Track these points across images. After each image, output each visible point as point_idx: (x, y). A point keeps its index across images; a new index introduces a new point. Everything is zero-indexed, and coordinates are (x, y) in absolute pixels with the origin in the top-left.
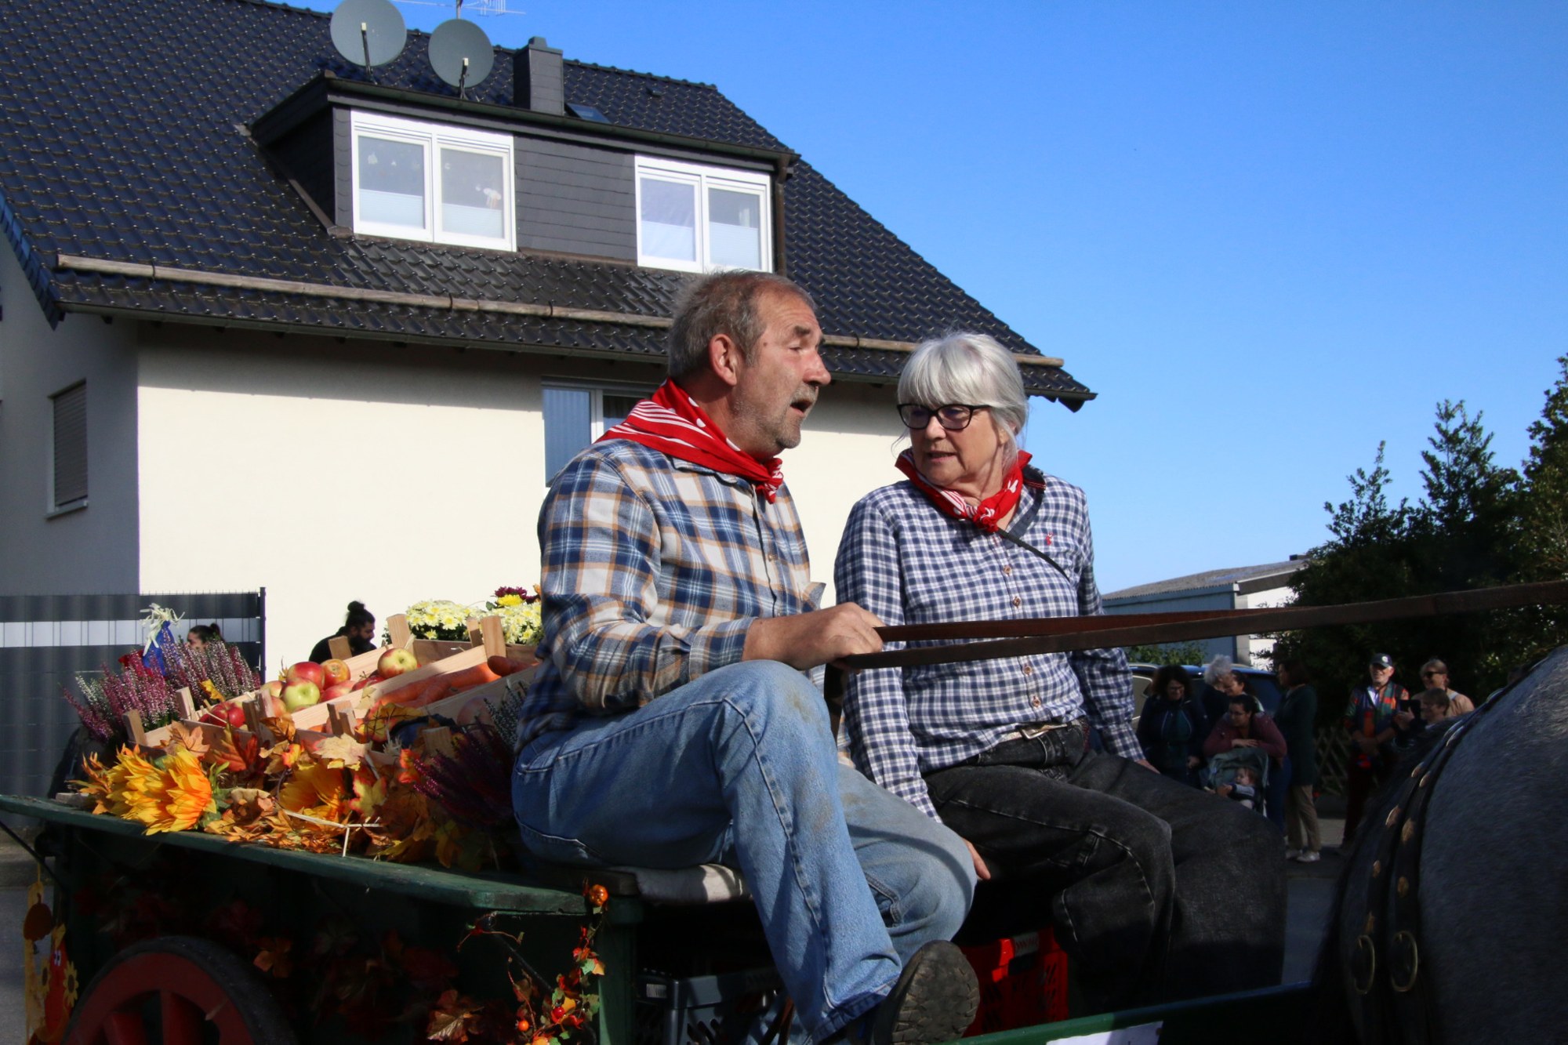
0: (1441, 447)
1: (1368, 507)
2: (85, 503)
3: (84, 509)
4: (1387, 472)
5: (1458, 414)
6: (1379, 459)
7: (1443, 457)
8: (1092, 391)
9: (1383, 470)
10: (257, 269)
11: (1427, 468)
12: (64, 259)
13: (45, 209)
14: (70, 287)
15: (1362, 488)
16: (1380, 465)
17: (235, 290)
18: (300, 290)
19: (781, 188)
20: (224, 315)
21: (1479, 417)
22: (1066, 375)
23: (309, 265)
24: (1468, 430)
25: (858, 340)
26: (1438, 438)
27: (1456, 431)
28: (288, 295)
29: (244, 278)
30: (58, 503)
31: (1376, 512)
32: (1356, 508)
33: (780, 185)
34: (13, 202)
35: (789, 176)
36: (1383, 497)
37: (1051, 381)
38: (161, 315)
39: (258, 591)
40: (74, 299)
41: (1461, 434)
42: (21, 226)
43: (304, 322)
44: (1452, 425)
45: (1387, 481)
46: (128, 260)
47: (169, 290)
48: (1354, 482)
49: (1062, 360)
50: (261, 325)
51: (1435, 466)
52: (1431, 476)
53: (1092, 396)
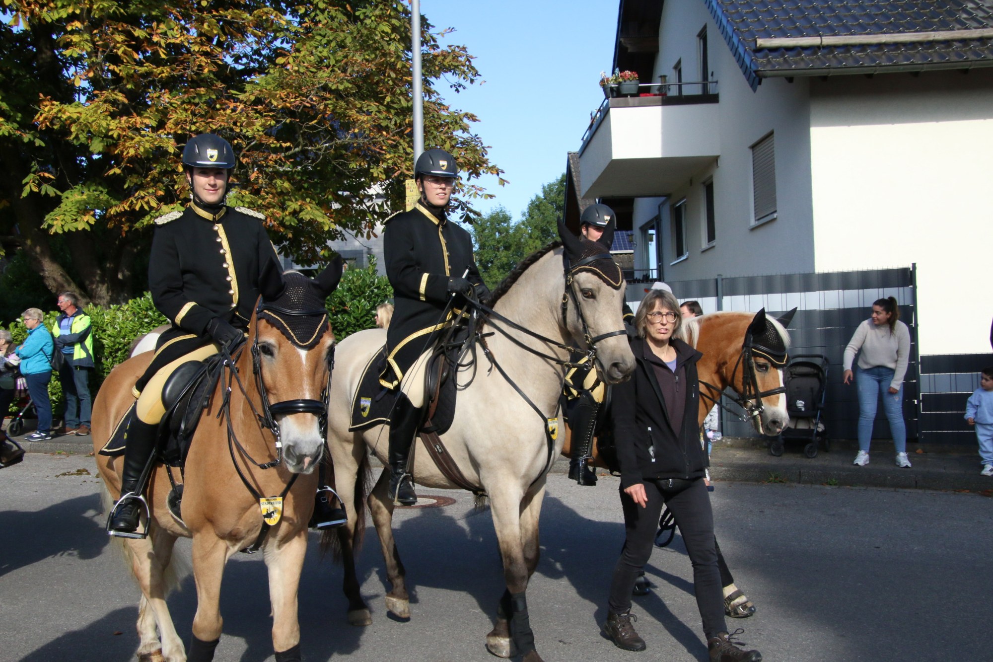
2: (775, 215)
3: (775, 219)
10: (896, 28)
12: (761, 42)
13: (747, 13)
14: (764, 60)
17: (880, 46)
18: (931, 38)
20: (874, 64)
23: (936, 20)
28: (921, 43)
29: (887, 35)
30: (757, 218)
34: (727, 11)
38: (827, 70)
39: (910, 266)
40: (769, 67)
42: (732, 26)
43: (935, 61)
46: (803, 36)
47: (833, 52)
50: (902, 67)
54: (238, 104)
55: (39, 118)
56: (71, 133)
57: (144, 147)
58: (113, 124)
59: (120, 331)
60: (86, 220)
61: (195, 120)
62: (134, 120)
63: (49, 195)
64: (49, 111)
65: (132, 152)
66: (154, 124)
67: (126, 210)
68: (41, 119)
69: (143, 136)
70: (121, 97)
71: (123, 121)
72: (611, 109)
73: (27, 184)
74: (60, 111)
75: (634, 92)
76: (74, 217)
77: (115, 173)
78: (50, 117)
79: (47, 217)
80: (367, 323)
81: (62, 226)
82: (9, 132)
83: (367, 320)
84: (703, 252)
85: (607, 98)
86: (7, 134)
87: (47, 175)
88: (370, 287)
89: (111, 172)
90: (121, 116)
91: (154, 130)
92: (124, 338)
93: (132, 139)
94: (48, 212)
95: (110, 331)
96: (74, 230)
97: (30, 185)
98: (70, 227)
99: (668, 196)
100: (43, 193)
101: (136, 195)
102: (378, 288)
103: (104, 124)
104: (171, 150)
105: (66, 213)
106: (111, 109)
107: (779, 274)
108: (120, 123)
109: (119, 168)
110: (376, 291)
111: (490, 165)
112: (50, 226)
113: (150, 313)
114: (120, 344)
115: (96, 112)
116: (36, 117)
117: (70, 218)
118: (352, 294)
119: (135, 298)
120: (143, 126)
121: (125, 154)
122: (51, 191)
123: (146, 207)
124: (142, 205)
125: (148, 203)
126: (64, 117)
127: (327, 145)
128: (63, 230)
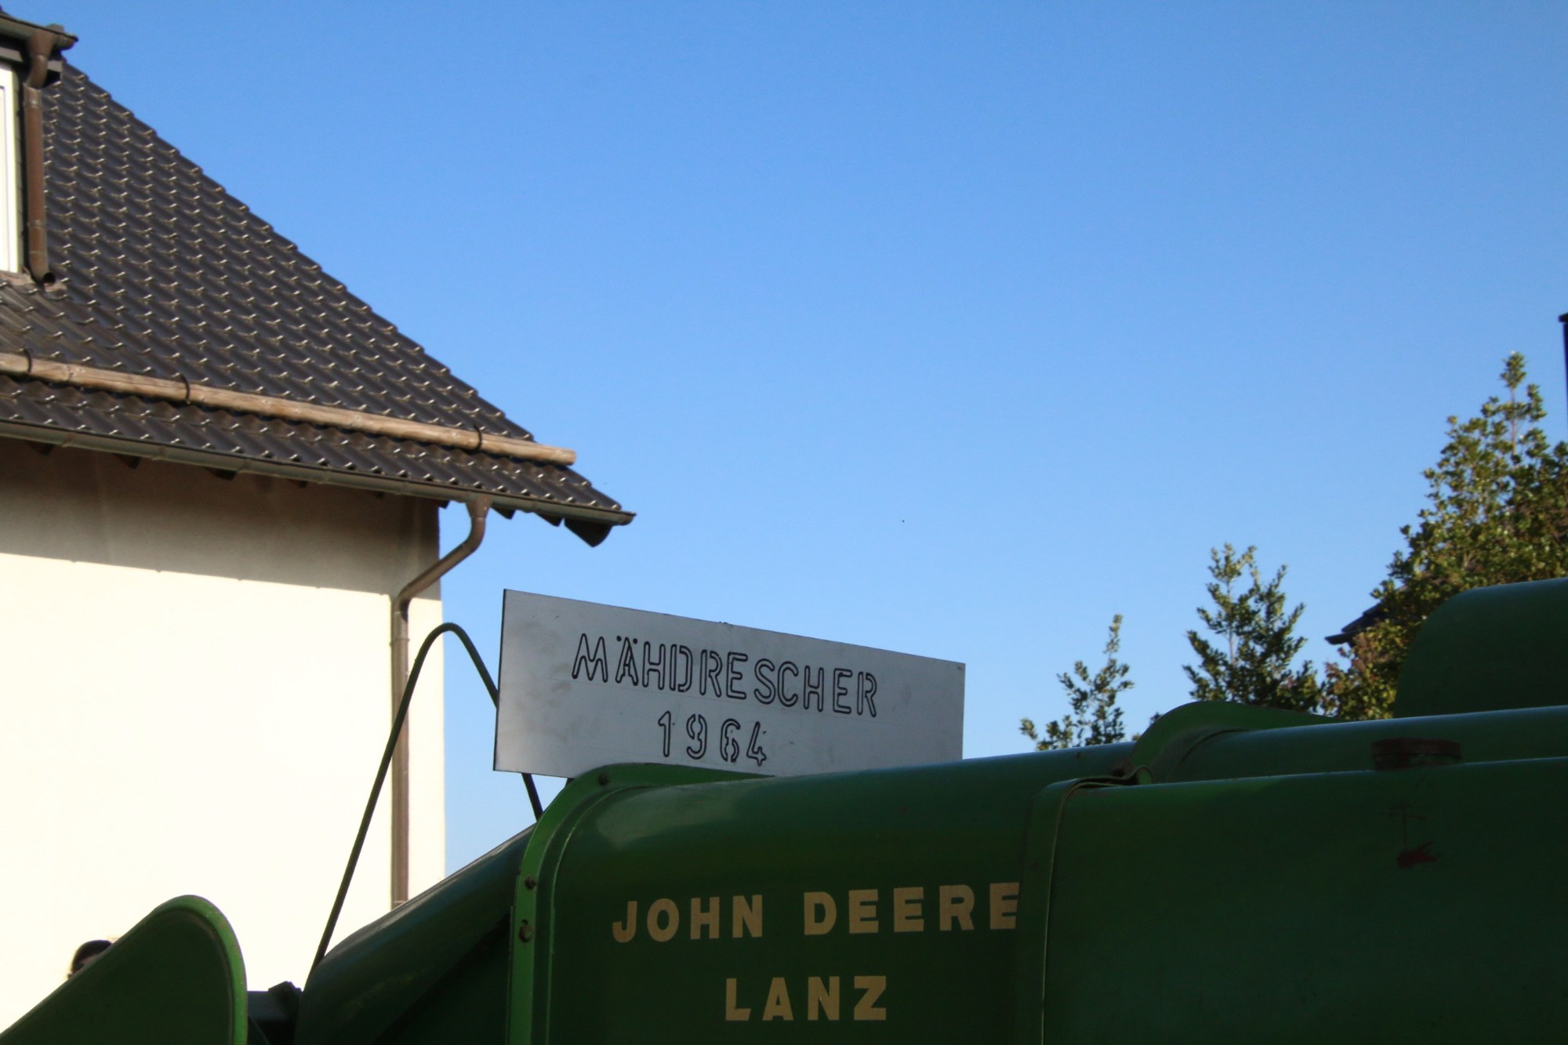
0: (1219, 624)
1: (1095, 728)
4: (1125, 669)
5: (1245, 570)
6: (1113, 645)
7: (1225, 644)
8: (625, 508)
9: (1118, 665)
11: (1196, 661)
15: (1084, 696)
16: (1114, 656)
19: (35, 96)
21: (1280, 576)
22: (581, 479)
24: (1261, 598)
25: (188, 388)
26: (1214, 609)
27: (1243, 600)
31: (1109, 738)
32: (1075, 730)
33: (33, 90)
35: (53, 76)
36: (1118, 713)
37: (552, 488)
41: (1252, 604)
44: (1237, 589)
45: (1125, 684)
48: (1071, 685)
49: (573, 453)
51: (1211, 660)
52: (1204, 674)
53: (627, 518)
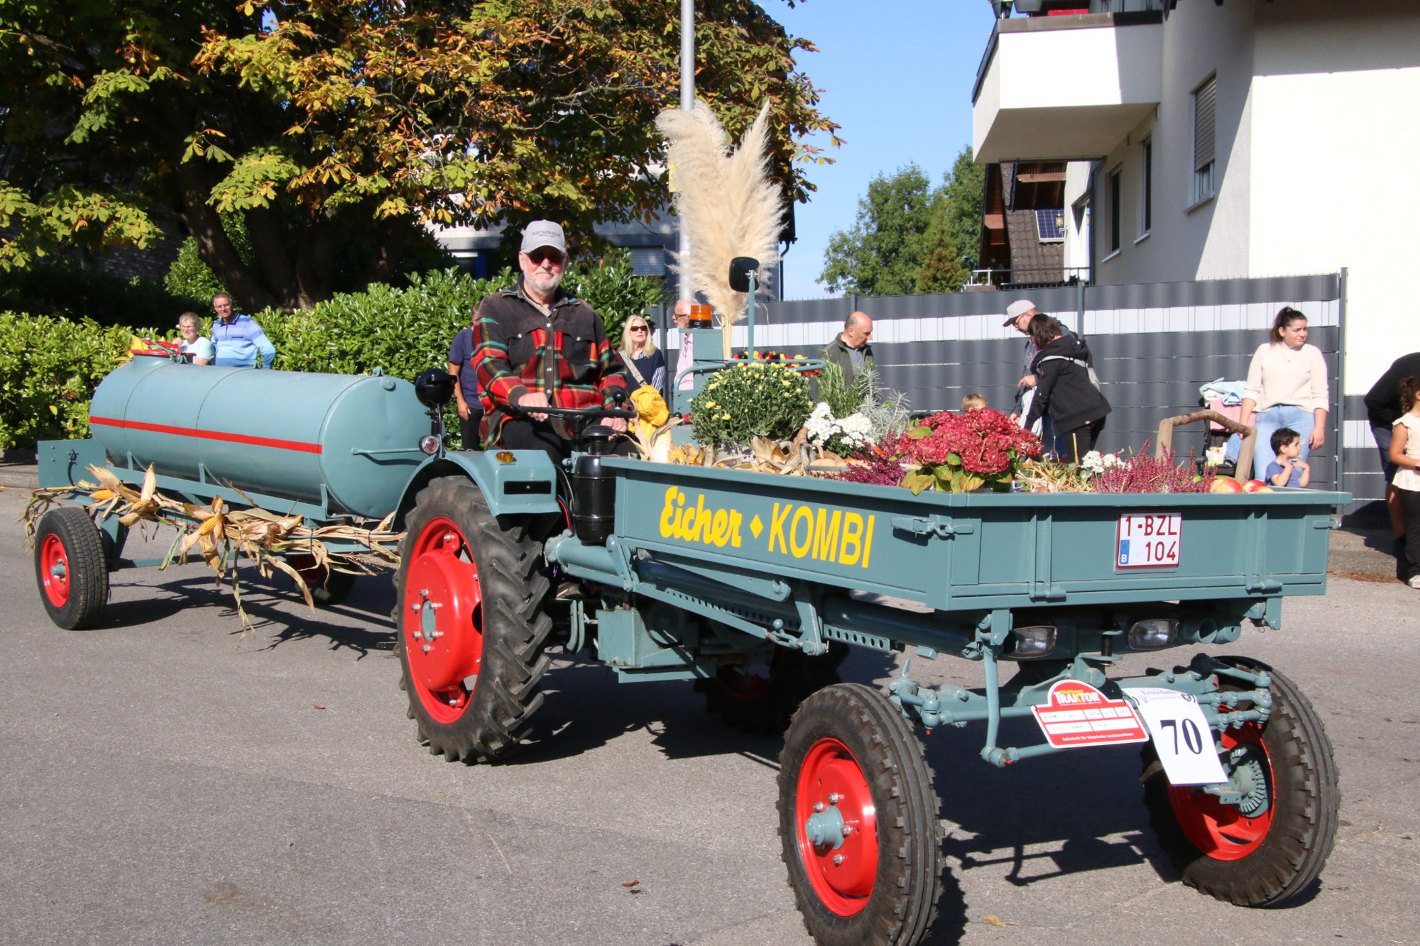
2: (1213, 194)
3: (1212, 200)
39: (1339, 271)
54: (459, 38)
55: (200, 59)
56: (240, 78)
57: (333, 99)
58: (294, 66)
59: (303, 345)
60: (263, 194)
61: (400, 62)
62: (323, 60)
63: (216, 160)
64: (214, 49)
65: (317, 105)
66: (348, 66)
67: (310, 183)
68: (202, 60)
69: (332, 83)
70: (304, 30)
71: (306, 64)
72: (1001, 35)
73: (189, 144)
74: (227, 49)
75: (1036, 9)
76: (249, 191)
77: (296, 133)
78: (213, 57)
79: (214, 189)
80: (615, 339)
81: (233, 202)
82: (165, 76)
83: (614, 335)
84: (1138, 244)
85: (998, 17)
86: (162, 78)
87: (214, 132)
88: (620, 292)
89: (292, 131)
90: (305, 56)
91: (349, 74)
92: (308, 354)
93: (318, 87)
94: (215, 184)
95: (291, 343)
96: (248, 208)
97: (193, 148)
98: (244, 203)
99: (1103, 159)
100: (209, 157)
101: (325, 162)
102: (633, 293)
103: (282, 67)
104: (368, 103)
105: (238, 184)
106: (292, 46)
107: (1212, 278)
108: (303, 66)
109: (303, 127)
110: (629, 296)
111: (821, 117)
112: (217, 202)
113: (341, 321)
114: (304, 360)
115: (270, 48)
116: (197, 58)
117: (243, 192)
118: (597, 300)
119: (321, 300)
120: (334, 70)
121: (308, 108)
122: (220, 155)
123: (336, 180)
124: (331, 177)
125: (338, 173)
126: (232, 57)
127: (580, 94)
128: (234, 207)
